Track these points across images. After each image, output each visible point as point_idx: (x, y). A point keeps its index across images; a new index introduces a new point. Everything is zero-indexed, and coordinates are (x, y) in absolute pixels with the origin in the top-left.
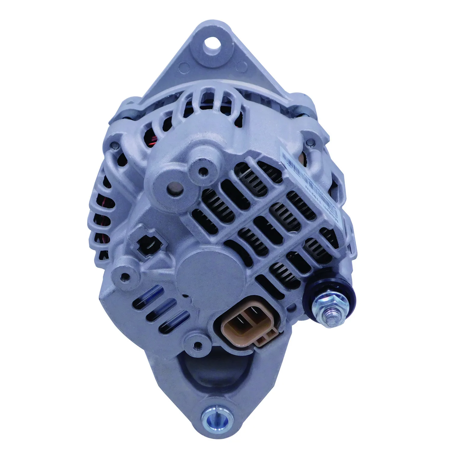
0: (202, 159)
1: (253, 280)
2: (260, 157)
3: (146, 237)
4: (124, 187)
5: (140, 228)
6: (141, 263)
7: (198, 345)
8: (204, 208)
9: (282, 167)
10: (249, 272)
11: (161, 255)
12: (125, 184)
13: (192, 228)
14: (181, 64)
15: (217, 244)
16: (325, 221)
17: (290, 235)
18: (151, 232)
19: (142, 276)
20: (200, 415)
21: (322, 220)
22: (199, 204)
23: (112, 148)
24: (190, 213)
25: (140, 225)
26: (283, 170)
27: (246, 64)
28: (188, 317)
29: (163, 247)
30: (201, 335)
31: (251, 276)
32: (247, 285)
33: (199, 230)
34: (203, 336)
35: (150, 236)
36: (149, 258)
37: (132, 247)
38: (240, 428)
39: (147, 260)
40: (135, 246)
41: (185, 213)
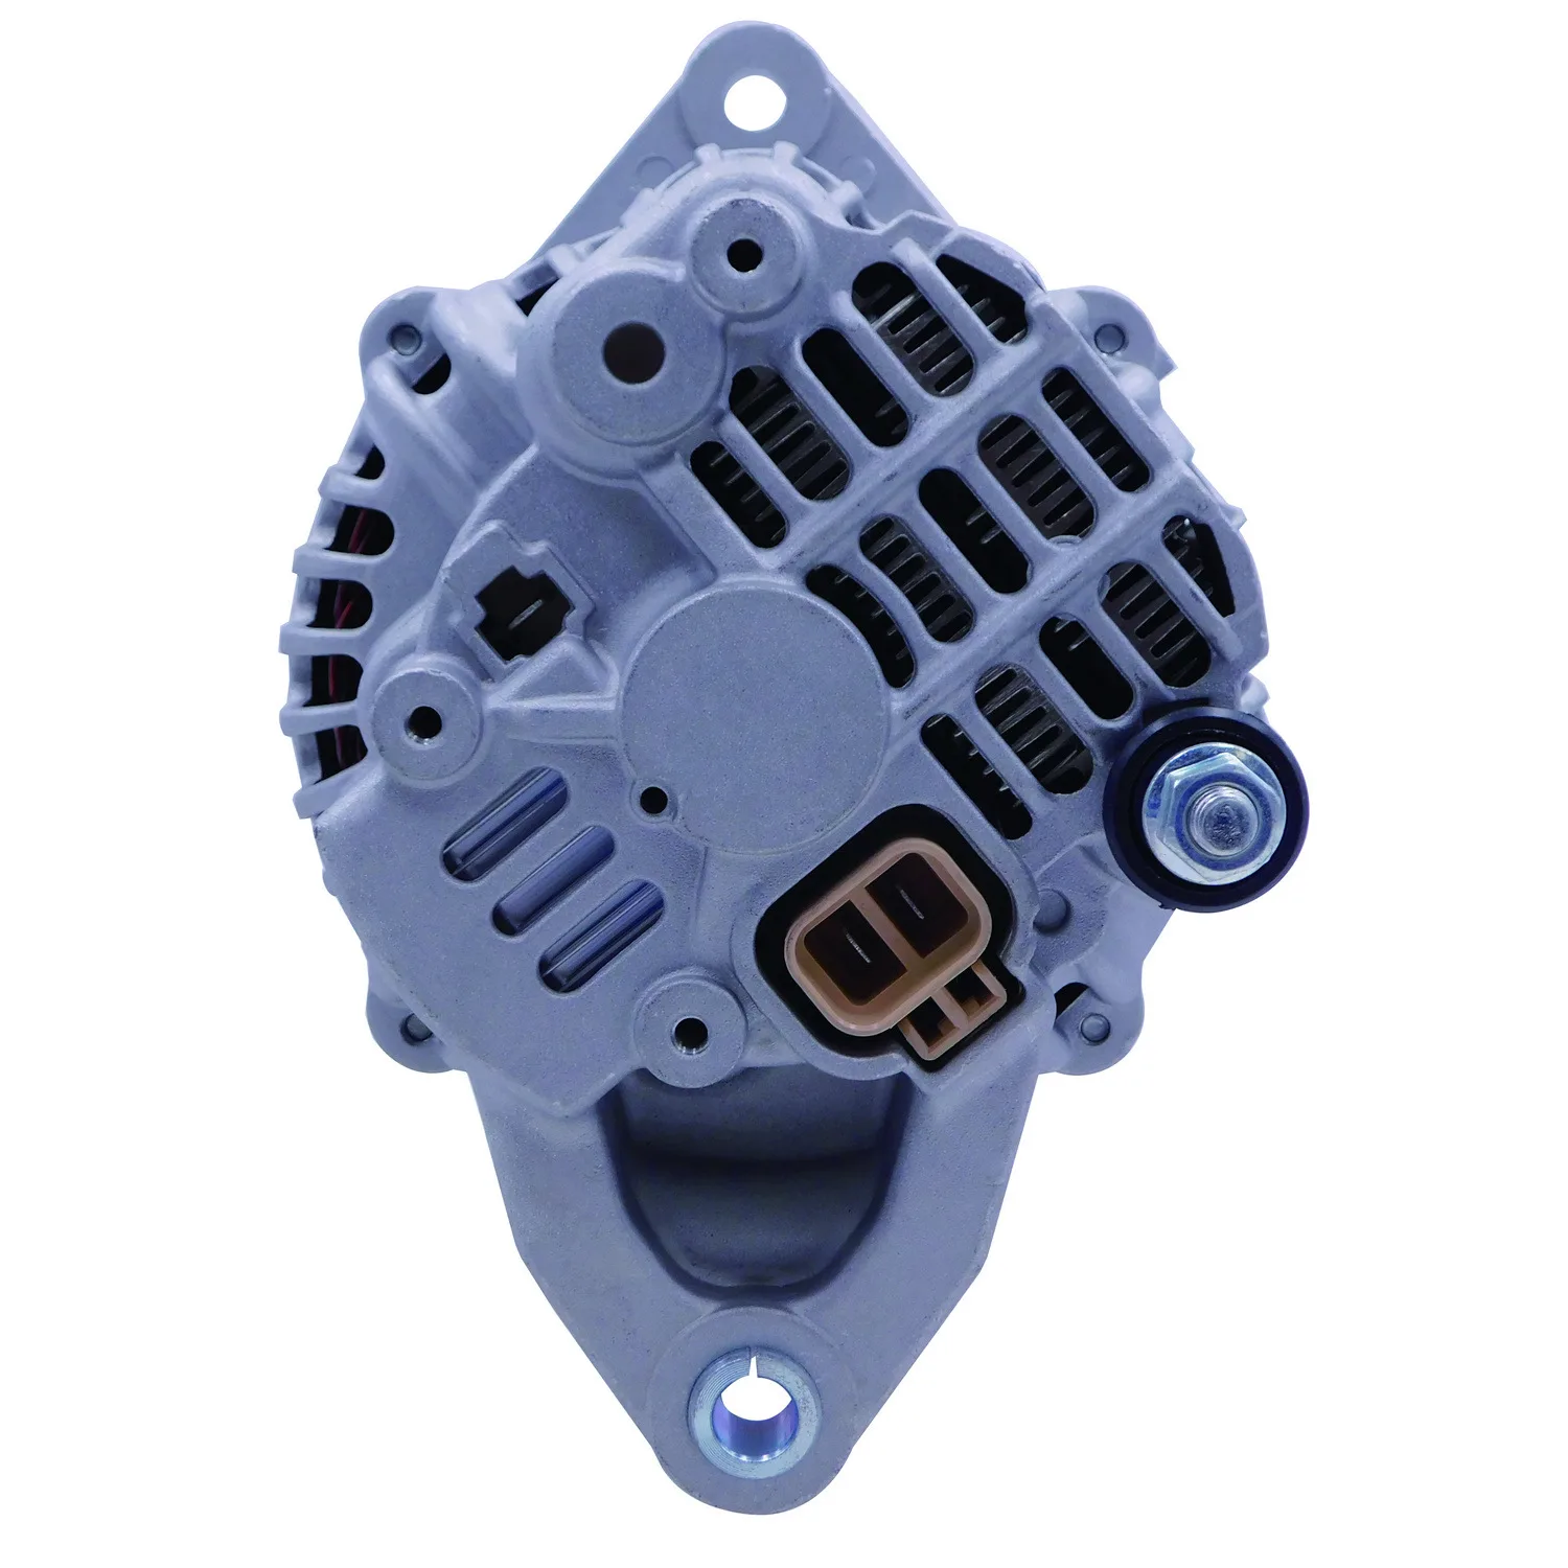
0: (741, 200)
1: (914, 736)
2: (949, 239)
3: (511, 574)
4: (433, 454)
5: (492, 536)
6: (485, 686)
7: (692, 1034)
8: (736, 433)
9: (1025, 281)
10: (898, 700)
11: (564, 647)
12: (437, 443)
13: (692, 510)
14: (646, 161)
15: (782, 569)
16: (1186, 484)
17: (1055, 548)
18: (533, 555)
19: (490, 727)
20: (685, 1393)
21: (1176, 480)
22: (719, 418)
23: (395, 348)
24: (684, 456)
25: (492, 526)
26: (1031, 290)
27: (871, 165)
28: (655, 910)
29: (571, 618)
30: (704, 983)
31: (907, 714)
32: (889, 757)
33: (718, 520)
34: (714, 988)
35: (527, 571)
36: (518, 665)
37: (455, 619)
38: (845, 1459)
39: (510, 672)
40: (467, 616)
41: (664, 459)
